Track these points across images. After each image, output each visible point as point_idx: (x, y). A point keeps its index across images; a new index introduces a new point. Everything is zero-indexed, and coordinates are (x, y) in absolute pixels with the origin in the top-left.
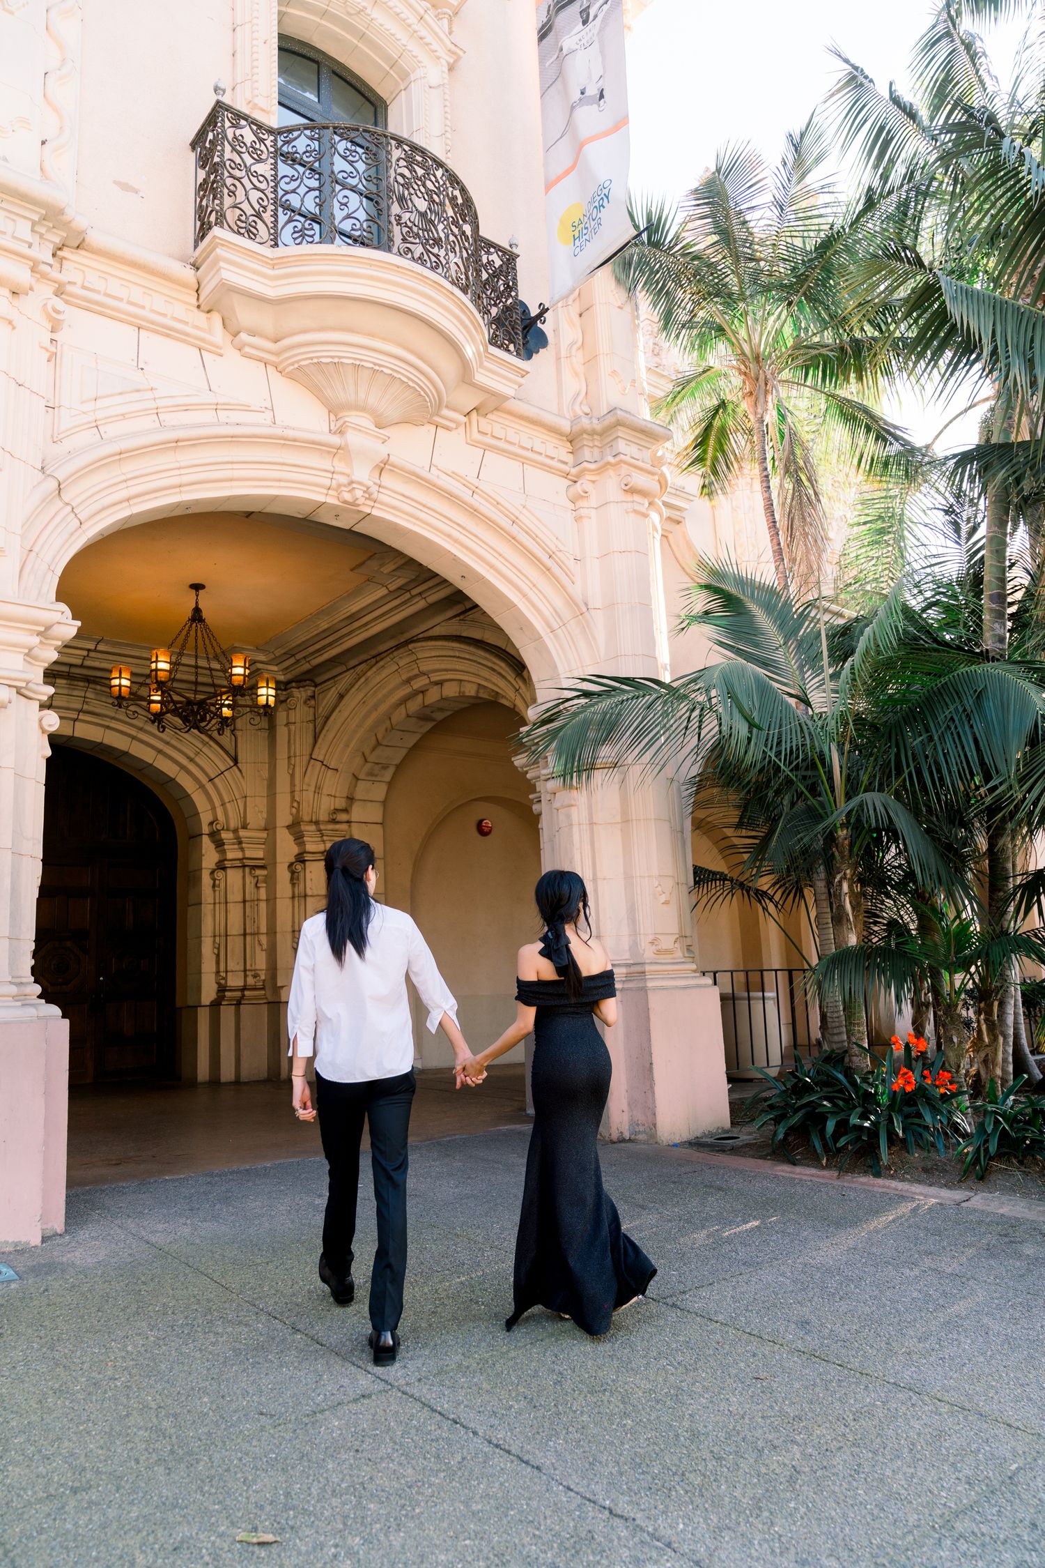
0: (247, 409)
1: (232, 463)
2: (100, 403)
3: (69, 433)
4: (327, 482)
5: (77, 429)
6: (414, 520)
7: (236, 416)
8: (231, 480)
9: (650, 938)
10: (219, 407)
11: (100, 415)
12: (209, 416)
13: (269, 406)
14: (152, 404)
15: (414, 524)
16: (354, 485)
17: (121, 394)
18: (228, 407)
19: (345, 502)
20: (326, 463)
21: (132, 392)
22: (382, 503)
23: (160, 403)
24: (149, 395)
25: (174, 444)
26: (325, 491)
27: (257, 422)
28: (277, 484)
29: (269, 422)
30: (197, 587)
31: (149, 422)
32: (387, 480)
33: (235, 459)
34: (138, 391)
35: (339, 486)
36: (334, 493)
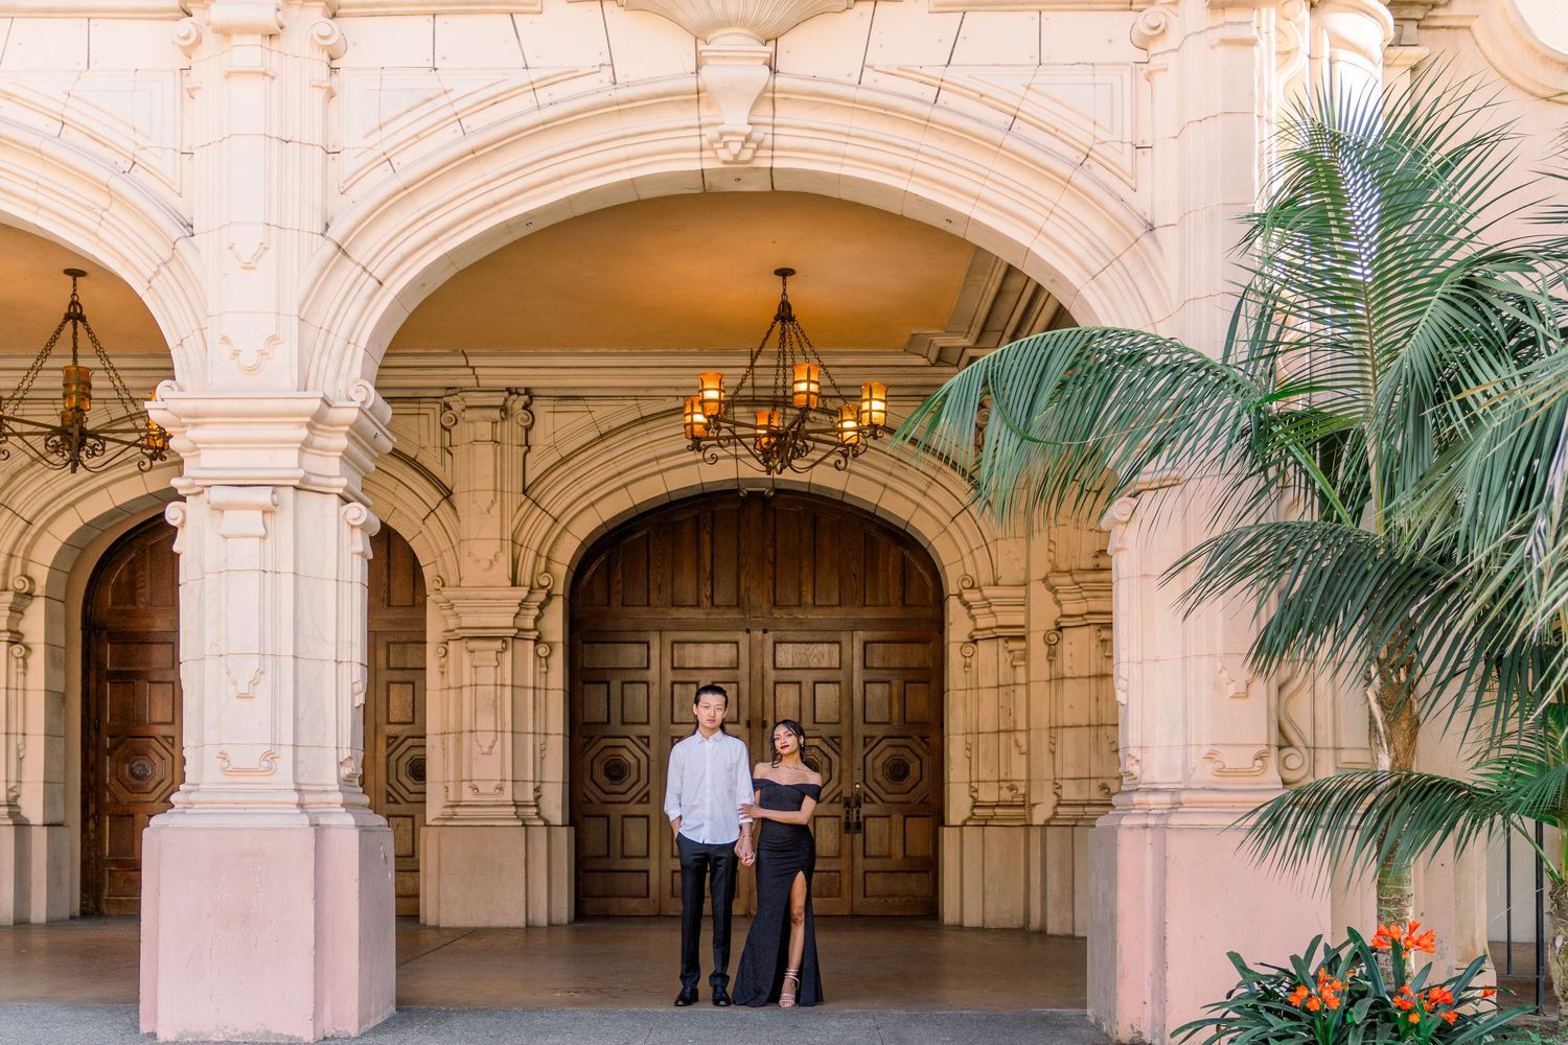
0: (574, 75)
1: (554, 156)
2: (387, 131)
3: (356, 178)
4: (695, 142)
5: (366, 170)
6: (840, 160)
7: (559, 91)
8: (561, 177)
9: (1205, 751)
10: (535, 86)
11: (387, 146)
12: (525, 101)
13: (607, 60)
14: (449, 111)
15: (842, 165)
16: (726, 139)
17: (408, 111)
18: (548, 82)
19: (725, 162)
20: (689, 117)
21: (422, 104)
22: (783, 149)
23: (458, 107)
24: (444, 100)
25: (472, 156)
26: (698, 155)
27: (591, 89)
28: (625, 164)
29: (607, 83)
30: (784, 273)
31: (450, 134)
32: (785, 114)
33: (556, 150)
34: (430, 100)
35: (711, 142)
36: (711, 154)
